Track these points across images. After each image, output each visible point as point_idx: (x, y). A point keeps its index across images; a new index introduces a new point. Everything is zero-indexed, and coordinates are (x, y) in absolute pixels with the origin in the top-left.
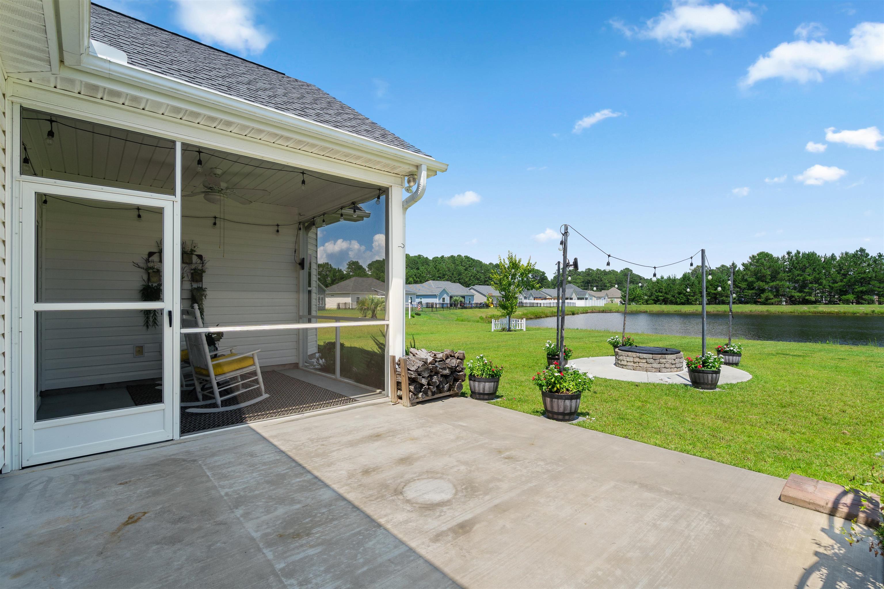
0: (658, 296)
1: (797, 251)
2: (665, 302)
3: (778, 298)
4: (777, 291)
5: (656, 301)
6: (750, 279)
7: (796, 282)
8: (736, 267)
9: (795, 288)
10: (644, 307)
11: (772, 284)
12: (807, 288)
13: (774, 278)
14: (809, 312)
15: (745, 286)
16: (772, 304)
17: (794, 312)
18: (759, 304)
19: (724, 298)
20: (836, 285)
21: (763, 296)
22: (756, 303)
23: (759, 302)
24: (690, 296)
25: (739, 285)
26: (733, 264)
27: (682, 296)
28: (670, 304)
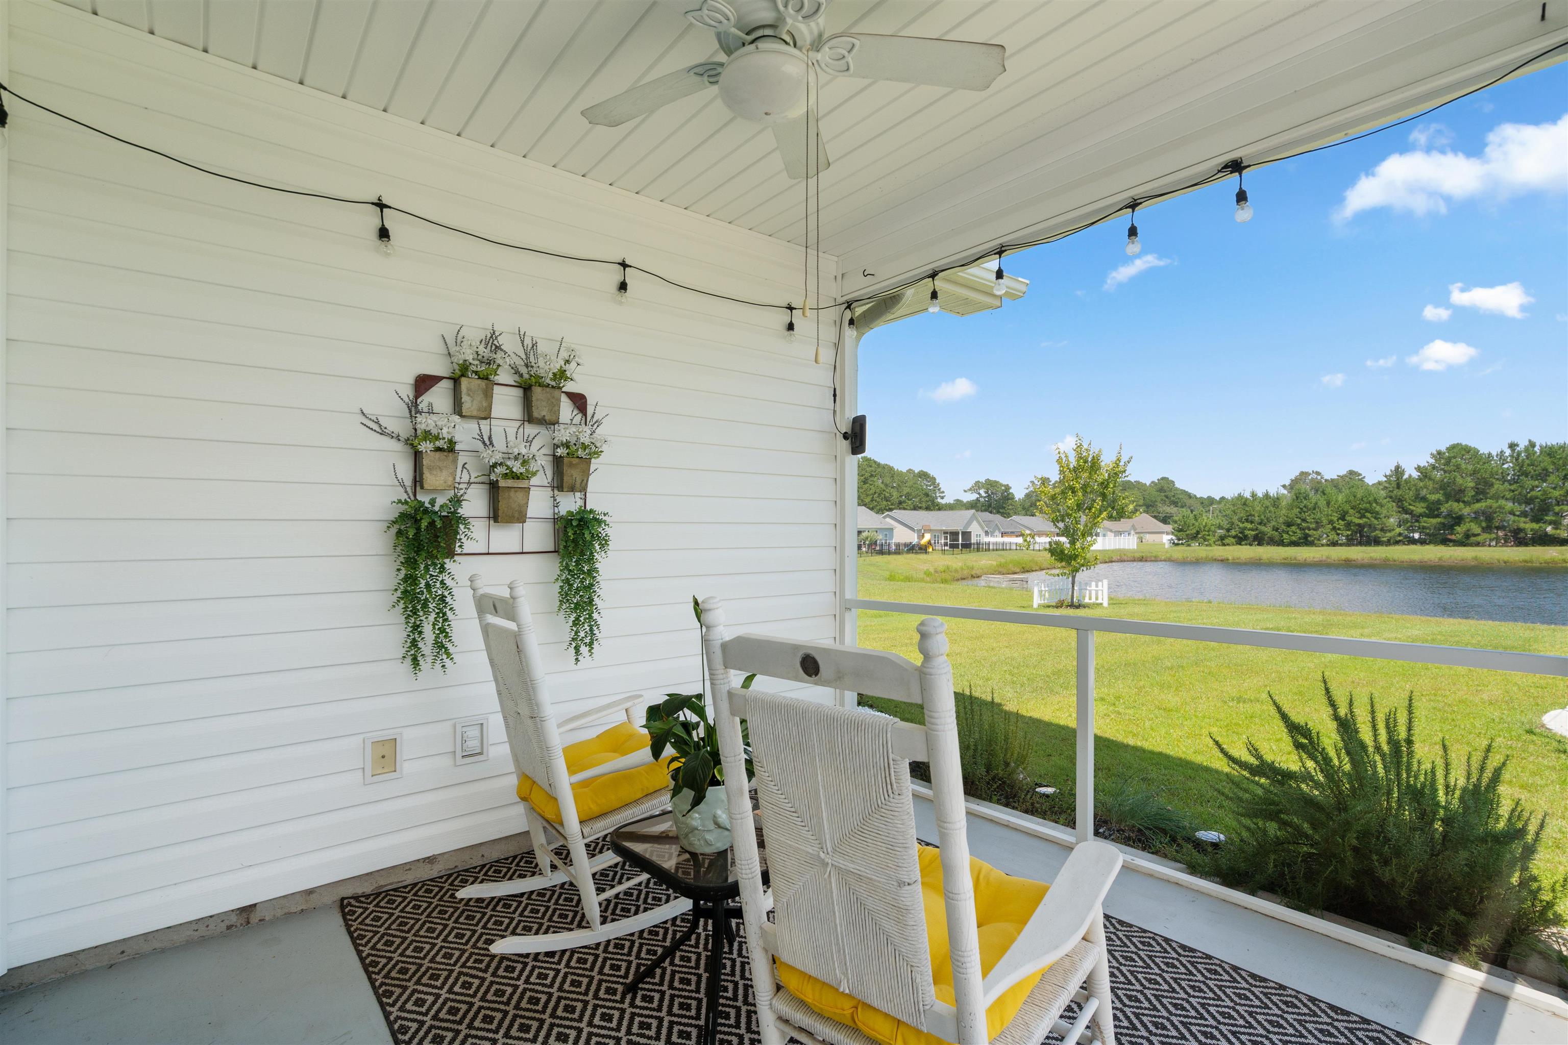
0: (1245, 528)
1: (1530, 441)
2: (1259, 540)
3: (1490, 533)
4: (1489, 519)
5: (1241, 539)
6: (1433, 497)
7: (1529, 501)
8: (1403, 473)
9: (1524, 514)
10: (1219, 551)
11: (1478, 506)
12: (1551, 513)
13: (1481, 493)
15: (1423, 510)
16: (1478, 544)
17: (1531, 562)
18: (1451, 544)
19: (1378, 533)
21: (1460, 529)
22: (1445, 542)
23: (1451, 541)
24: (1309, 528)
25: (1411, 507)
26: (1398, 467)
27: (1293, 528)
28: (1268, 544)
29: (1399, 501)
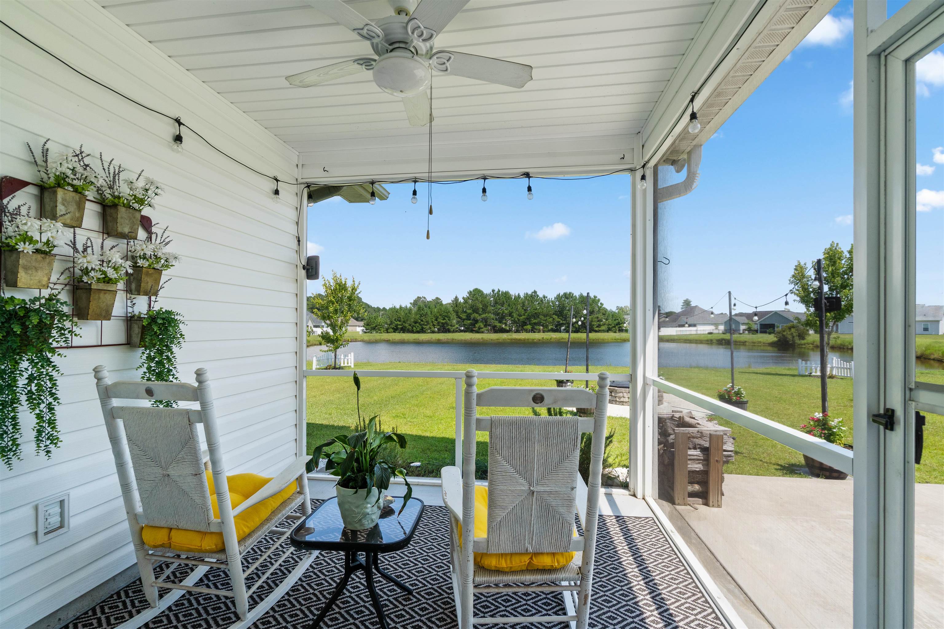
0: (397, 324)
1: (498, 289)
2: (403, 330)
3: (486, 328)
4: (486, 321)
5: (395, 330)
6: (469, 311)
7: (498, 314)
8: (458, 300)
9: (496, 319)
10: (385, 336)
11: (483, 316)
14: (508, 339)
15: (465, 317)
16: (483, 332)
17: (499, 339)
19: (449, 327)
20: (521, 318)
21: (477, 326)
22: (472, 331)
23: (474, 331)
24: (424, 324)
25: (461, 316)
26: (456, 297)
27: (417, 324)
28: (407, 332)
29: (457, 312)
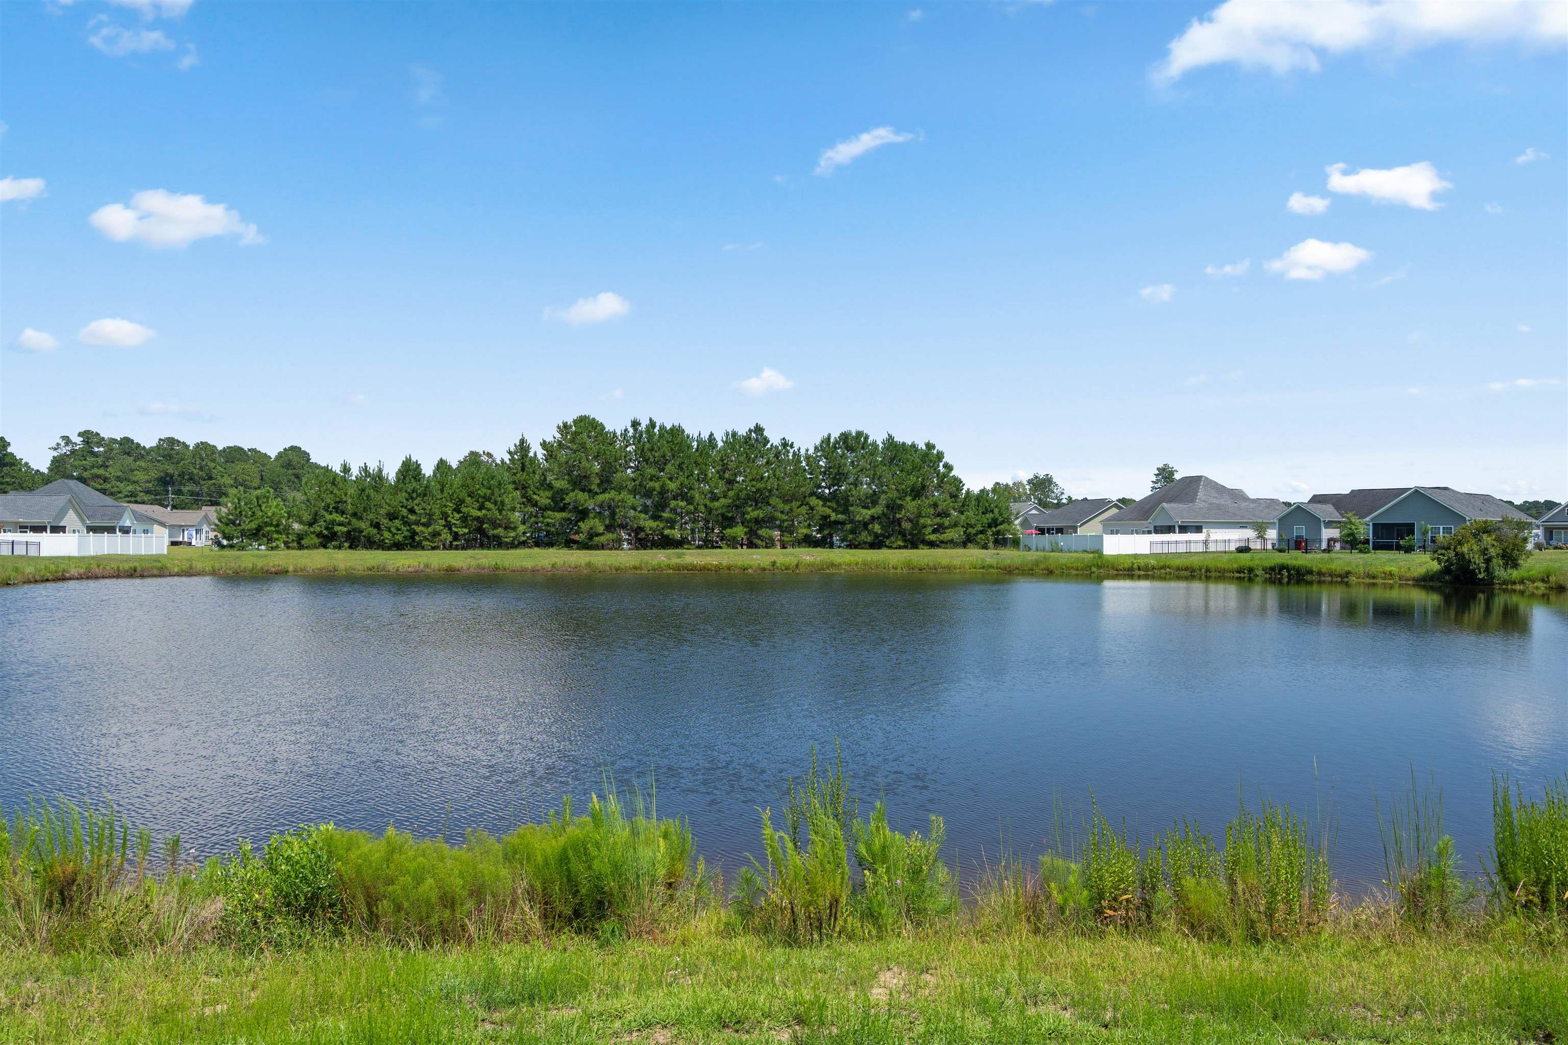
0: (333, 522)
1: (651, 419)
2: (354, 540)
3: (613, 533)
4: (613, 515)
5: (327, 539)
6: (560, 484)
7: (648, 494)
8: (528, 448)
9: (645, 510)
10: (293, 558)
11: (601, 498)
12: (668, 509)
13: (606, 482)
14: (669, 567)
15: (548, 501)
16: (602, 547)
17: (640, 568)
18: (575, 546)
19: (500, 531)
20: (716, 504)
21: (584, 526)
22: (569, 544)
23: (575, 542)
24: (418, 523)
25: (535, 497)
26: (522, 441)
27: (397, 523)
28: (365, 547)
29: (522, 487)
